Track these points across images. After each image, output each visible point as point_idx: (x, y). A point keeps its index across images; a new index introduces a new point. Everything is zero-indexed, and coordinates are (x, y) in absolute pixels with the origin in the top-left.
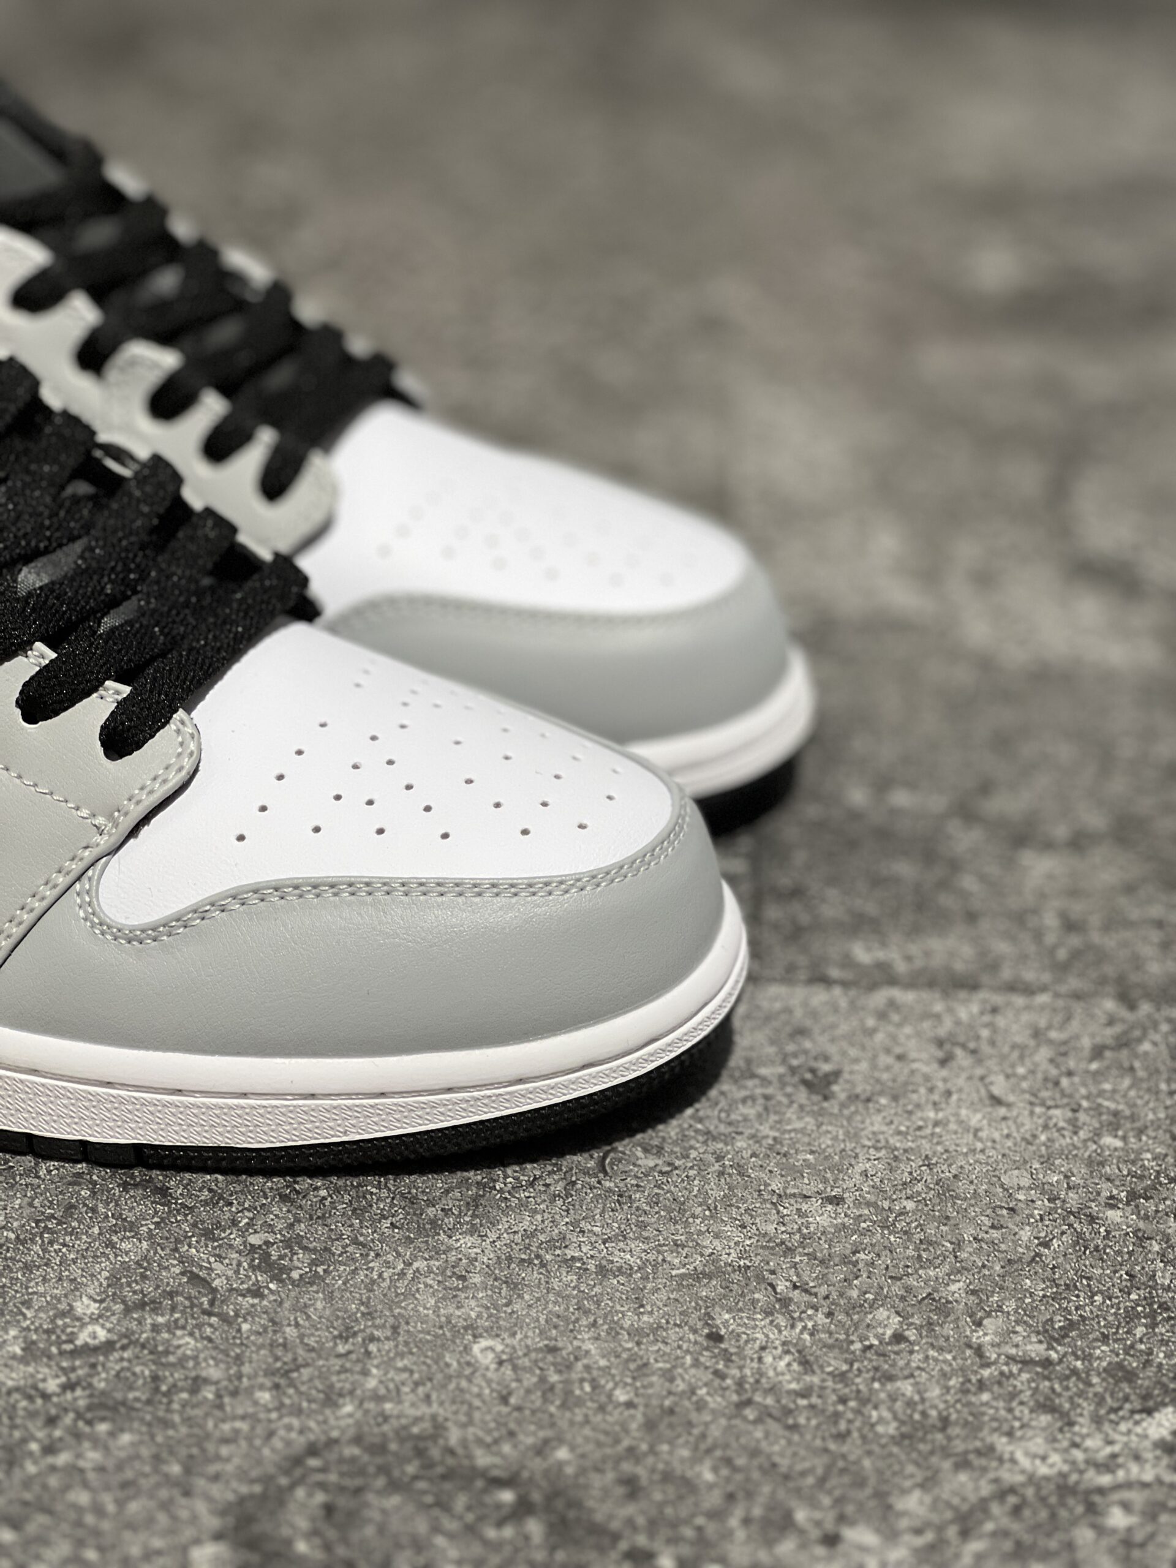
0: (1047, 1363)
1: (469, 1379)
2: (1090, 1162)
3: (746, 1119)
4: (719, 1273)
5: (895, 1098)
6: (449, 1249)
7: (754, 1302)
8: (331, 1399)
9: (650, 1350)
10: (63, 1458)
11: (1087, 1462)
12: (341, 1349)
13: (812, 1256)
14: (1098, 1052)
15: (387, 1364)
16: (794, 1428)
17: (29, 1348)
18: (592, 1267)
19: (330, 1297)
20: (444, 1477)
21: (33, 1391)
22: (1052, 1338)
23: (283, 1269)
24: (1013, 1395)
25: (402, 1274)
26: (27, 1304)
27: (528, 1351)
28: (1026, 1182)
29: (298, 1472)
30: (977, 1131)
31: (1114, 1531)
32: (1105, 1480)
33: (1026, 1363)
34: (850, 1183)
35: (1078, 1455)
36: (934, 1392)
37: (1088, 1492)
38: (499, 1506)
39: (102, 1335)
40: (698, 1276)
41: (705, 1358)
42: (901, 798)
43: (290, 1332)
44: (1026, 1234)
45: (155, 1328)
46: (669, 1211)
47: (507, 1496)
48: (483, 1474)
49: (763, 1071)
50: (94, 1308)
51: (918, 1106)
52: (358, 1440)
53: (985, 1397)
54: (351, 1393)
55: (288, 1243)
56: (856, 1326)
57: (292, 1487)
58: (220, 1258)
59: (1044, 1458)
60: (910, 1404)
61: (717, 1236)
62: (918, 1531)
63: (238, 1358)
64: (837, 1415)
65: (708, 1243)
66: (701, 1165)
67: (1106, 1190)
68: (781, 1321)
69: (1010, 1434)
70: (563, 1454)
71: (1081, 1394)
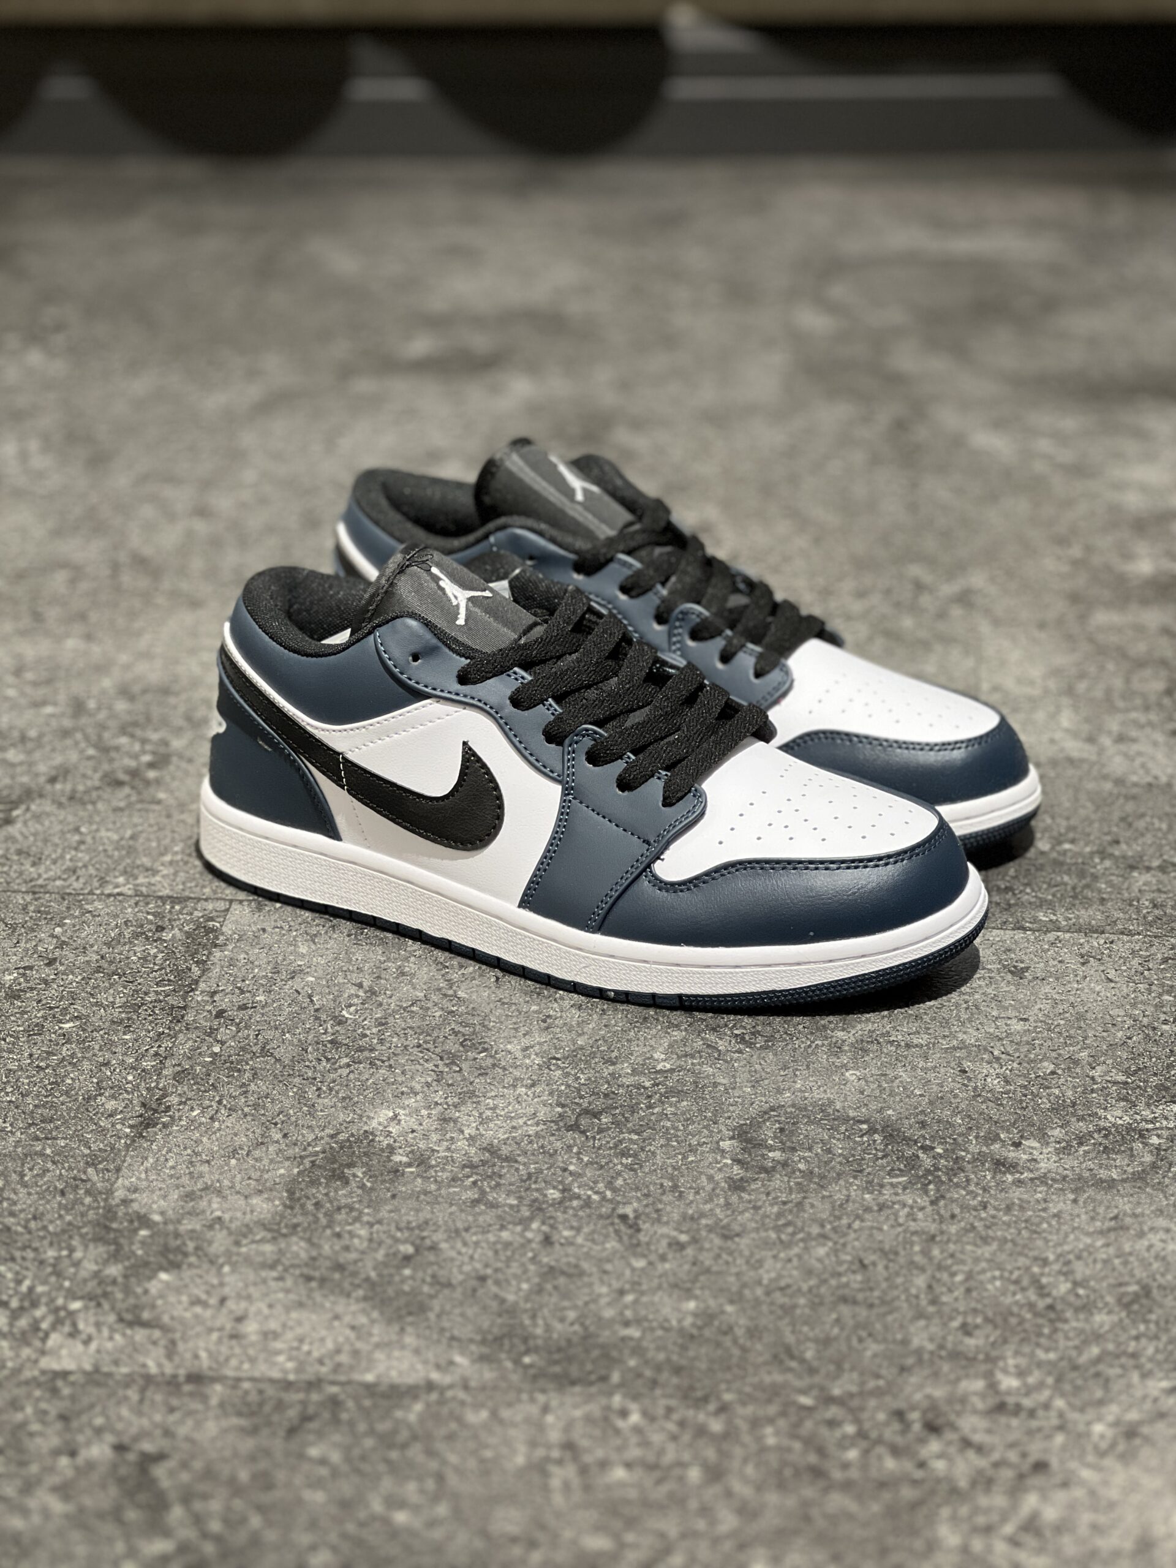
0: (1127, 1083)
1: (845, 1085)
2: (1156, 1005)
3: (980, 986)
4: (966, 1047)
5: (1057, 979)
6: (832, 1037)
7: (982, 1059)
8: (779, 1091)
9: (931, 1075)
10: (656, 1110)
11: (1142, 1120)
12: (782, 1073)
13: (1012, 1042)
14: (1165, 960)
15: (805, 1079)
16: (1001, 1105)
17: (634, 1070)
18: (903, 1044)
19: (776, 1055)
20: (834, 1119)
21: (639, 1086)
22: (1127, 1072)
23: (751, 1043)
24: (1108, 1095)
25: (810, 1046)
26: (632, 1054)
27: (872, 1075)
28: (1123, 1013)
29: (766, 1117)
30: (1098, 993)
31: (1152, 1145)
32: (1150, 1126)
33: (1115, 1083)
34: (1032, 1013)
35: (1138, 1117)
36: (1070, 1093)
37: (1141, 1130)
38: (861, 1130)
39: (668, 1066)
40: (955, 1048)
41: (958, 1079)
42: (1067, 846)
43: (758, 1067)
44: (1120, 1034)
45: (693, 1064)
46: (941, 1023)
47: (865, 1126)
48: (853, 1118)
49: (989, 967)
50: (663, 1056)
51: (1069, 982)
52: (793, 1106)
53: (1094, 1095)
54: (789, 1089)
55: (753, 1034)
56: (1033, 1068)
57: (764, 1121)
58: (721, 1039)
59: (1120, 1118)
60: (1058, 1097)
61: (965, 1033)
62: (1059, 1142)
63: (733, 1076)
64: (1021, 1101)
65: (961, 1036)
66: (957, 1005)
67: (1163, 1017)
68: (996, 1066)
69: (1105, 1109)
70: (890, 1112)
71: (1141, 1095)
